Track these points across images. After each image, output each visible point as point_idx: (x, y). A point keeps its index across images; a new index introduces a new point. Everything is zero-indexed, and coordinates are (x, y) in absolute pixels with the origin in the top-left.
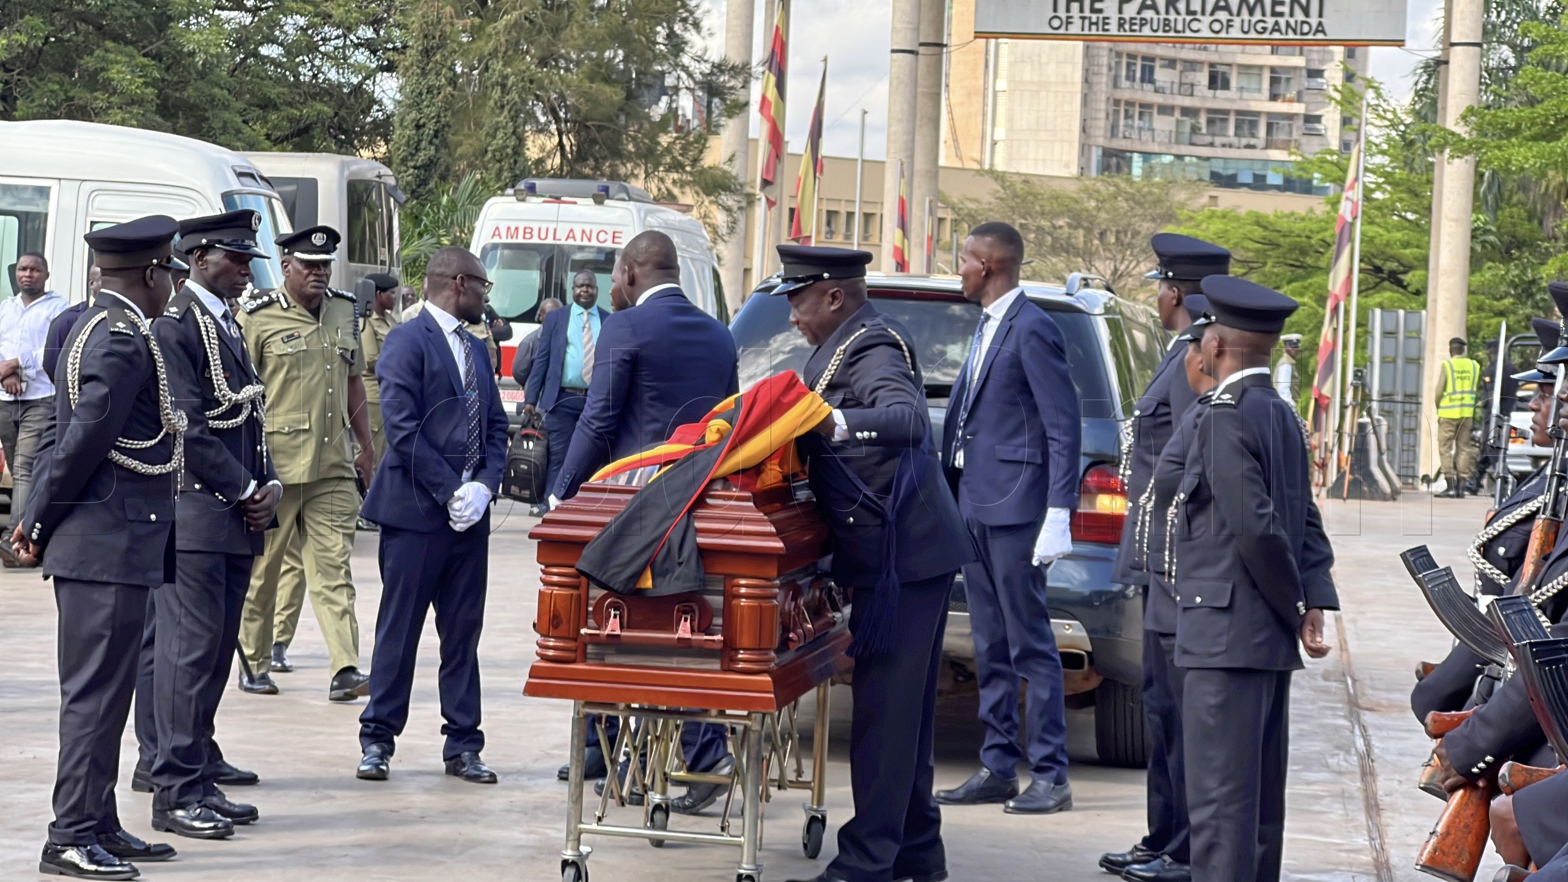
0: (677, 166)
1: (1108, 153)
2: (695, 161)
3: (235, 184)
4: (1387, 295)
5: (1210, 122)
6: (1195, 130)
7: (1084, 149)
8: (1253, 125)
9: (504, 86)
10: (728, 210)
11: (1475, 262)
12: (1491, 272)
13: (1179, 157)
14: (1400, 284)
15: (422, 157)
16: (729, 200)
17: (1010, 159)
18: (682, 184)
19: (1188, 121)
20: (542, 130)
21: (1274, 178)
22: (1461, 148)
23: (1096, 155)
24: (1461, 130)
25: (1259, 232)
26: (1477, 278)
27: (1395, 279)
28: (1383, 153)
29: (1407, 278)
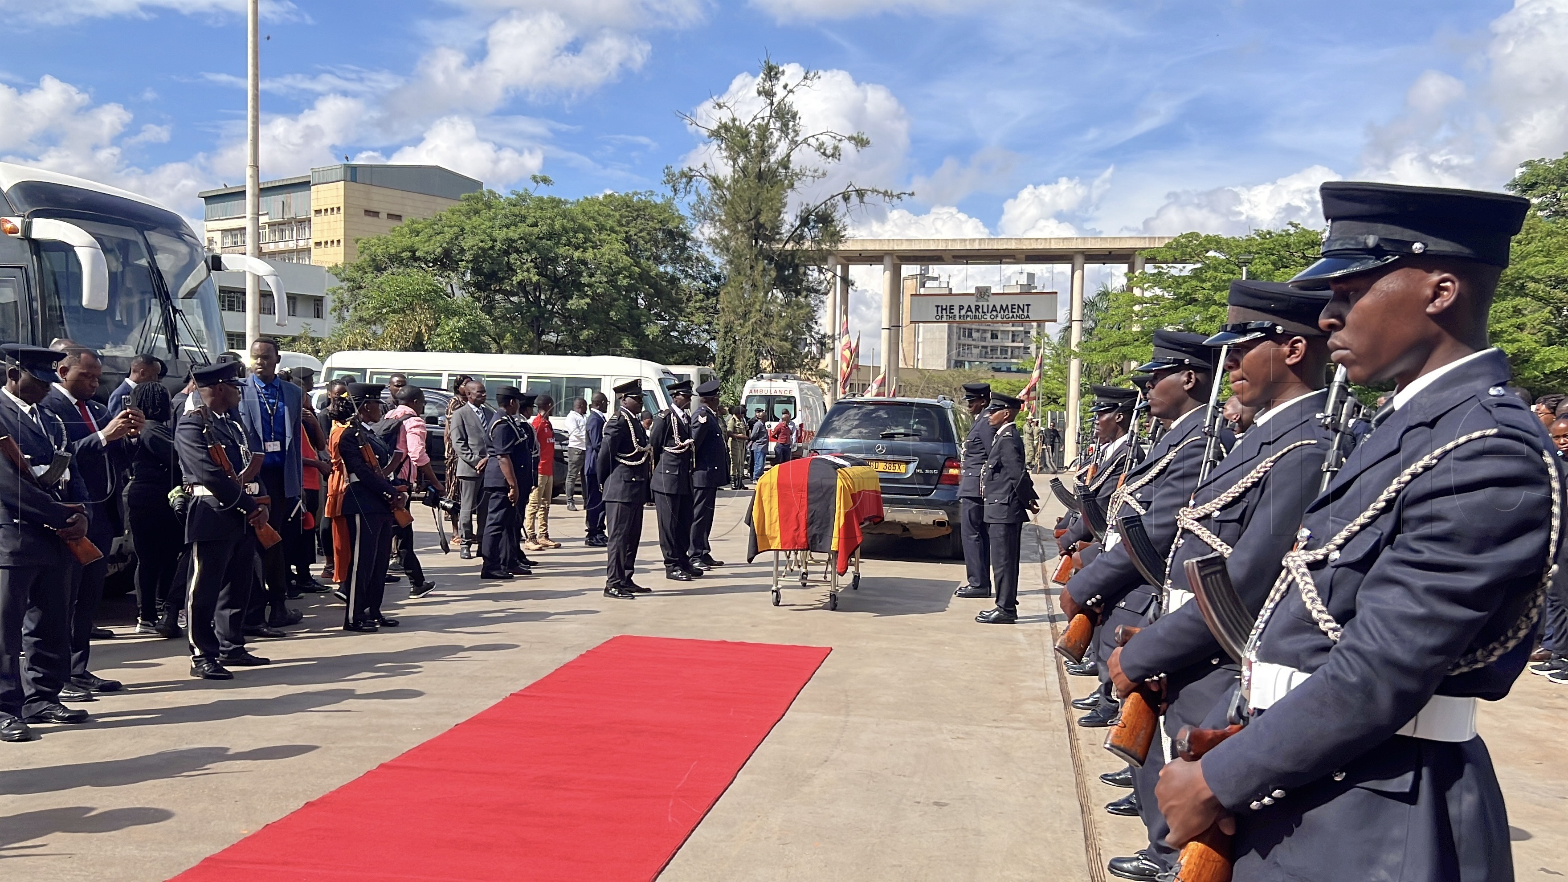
0: (811, 369)
1: (956, 362)
2: (817, 367)
3: (662, 376)
4: (1052, 406)
5: (992, 350)
6: (986, 353)
7: (949, 360)
8: (1006, 351)
9: (752, 343)
10: (828, 384)
11: (1082, 395)
12: (1088, 398)
13: (981, 362)
14: (1057, 402)
15: (725, 368)
16: (828, 380)
17: (923, 364)
18: (811, 375)
19: (984, 350)
20: (766, 358)
21: (1014, 368)
22: (1076, 356)
23: (953, 362)
24: (1077, 350)
25: (1009, 387)
26: (1083, 400)
27: (1055, 401)
28: (1050, 358)
29: (1059, 401)
